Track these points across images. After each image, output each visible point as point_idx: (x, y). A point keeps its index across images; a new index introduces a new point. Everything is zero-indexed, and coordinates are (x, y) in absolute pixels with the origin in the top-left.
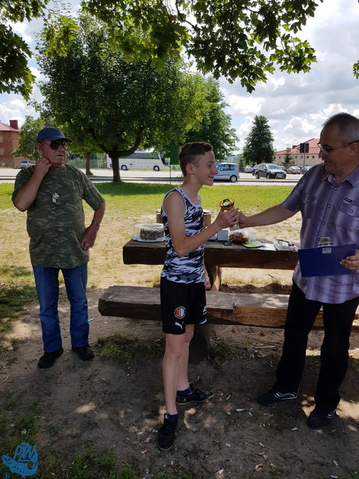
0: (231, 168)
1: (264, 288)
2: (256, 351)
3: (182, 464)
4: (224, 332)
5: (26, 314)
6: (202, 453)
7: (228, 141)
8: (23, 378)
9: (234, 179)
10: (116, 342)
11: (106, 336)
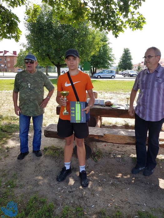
0: (112, 72)
1: (121, 127)
2: (114, 155)
3: (76, 202)
4: (101, 146)
5: (14, 136)
6: (86, 198)
7: (111, 60)
8: (10, 164)
9: (113, 77)
10: (52, 149)
11: (48, 146)
